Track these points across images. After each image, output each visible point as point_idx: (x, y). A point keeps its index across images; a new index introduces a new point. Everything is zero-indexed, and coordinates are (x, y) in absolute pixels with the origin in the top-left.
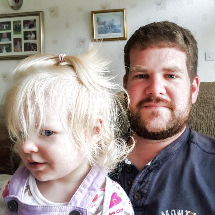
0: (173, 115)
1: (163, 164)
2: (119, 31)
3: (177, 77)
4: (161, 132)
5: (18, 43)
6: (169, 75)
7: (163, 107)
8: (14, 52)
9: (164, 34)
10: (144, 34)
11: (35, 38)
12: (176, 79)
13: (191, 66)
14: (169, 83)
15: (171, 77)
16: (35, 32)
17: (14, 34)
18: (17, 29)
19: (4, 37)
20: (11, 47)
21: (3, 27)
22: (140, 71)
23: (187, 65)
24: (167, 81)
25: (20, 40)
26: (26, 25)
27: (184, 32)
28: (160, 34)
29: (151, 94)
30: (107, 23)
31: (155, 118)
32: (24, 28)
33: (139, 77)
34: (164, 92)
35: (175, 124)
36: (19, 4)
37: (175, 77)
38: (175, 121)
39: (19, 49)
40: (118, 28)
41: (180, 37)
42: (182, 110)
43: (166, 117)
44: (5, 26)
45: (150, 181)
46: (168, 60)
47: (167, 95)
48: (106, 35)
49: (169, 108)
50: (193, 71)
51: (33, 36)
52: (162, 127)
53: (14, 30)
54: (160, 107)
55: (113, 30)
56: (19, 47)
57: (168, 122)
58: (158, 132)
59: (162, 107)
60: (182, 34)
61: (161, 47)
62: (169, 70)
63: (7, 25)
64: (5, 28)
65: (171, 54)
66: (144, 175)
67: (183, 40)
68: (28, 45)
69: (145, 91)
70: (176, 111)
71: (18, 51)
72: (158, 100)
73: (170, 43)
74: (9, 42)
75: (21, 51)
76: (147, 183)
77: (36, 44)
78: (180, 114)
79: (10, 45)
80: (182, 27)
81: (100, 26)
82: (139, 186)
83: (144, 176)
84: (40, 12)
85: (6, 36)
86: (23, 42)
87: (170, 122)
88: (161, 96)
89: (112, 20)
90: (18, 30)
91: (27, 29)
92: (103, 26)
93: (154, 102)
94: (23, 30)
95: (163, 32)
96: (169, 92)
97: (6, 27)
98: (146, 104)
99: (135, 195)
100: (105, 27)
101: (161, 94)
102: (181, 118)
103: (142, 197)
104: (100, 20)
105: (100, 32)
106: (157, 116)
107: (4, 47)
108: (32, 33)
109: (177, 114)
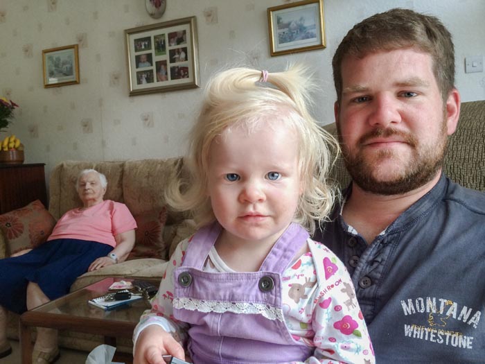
0: (415, 154)
1: (405, 234)
2: (313, 36)
3: (419, 93)
4: (396, 180)
5: (163, 67)
6: (405, 93)
7: (399, 143)
8: (158, 81)
9: (393, 29)
10: (361, 34)
11: (186, 59)
12: (417, 97)
13: (442, 74)
14: (406, 105)
15: (409, 94)
16: (185, 50)
17: (156, 54)
18: (160, 47)
19: (142, 61)
20: (153, 75)
21: (141, 46)
22: (358, 91)
23: (436, 73)
24: (403, 103)
25: (164, 63)
26: (172, 40)
27: (426, 22)
28: (386, 30)
29: (377, 124)
30: (293, 25)
31: (386, 161)
32: (170, 45)
33: (357, 100)
34: (398, 118)
35: (419, 168)
36: (161, 8)
37: (415, 94)
38: (419, 162)
39: (163, 77)
40: (310, 31)
41: (419, 30)
42: (429, 144)
43: (403, 158)
44: (143, 44)
45: (386, 259)
46: (401, 69)
47: (403, 123)
48: (292, 43)
49: (408, 144)
50: (448, 81)
51: (183, 55)
52: (399, 172)
53: (155, 49)
54: (393, 144)
55: (303, 35)
56: (164, 74)
57: (407, 165)
58: (392, 180)
59: (396, 144)
60: (422, 25)
61: (388, 50)
62: (404, 84)
63: (147, 43)
64: (143, 47)
65: (406, 58)
66: (375, 252)
67: (426, 34)
68: (177, 70)
69: (367, 121)
70: (421, 147)
71: (162, 80)
72: (389, 132)
73: (404, 42)
74: (150, 68)
75: (167, 80)
76: (380, 263)
77: (187, 68)
78: (427, 152)
79: (151, 71)
80: (425, 14)
81: (282, 31)
82: (368, 268)
83: (376, 254)
84: (191, 17)
85: (145, 60)
86: (170, 65)
87: (410, 166)
88: (393, 126)
89: (301, 19)
90: (161, 49)
91: (174, 47)
92: (286, 30)
93: (384, 136)
94: (168, 48)
95: (391, 26)
96: (406, 119)
97: (145, 45)
98: (371, 141)
99: (361, 280)
100: (290, 30)
101: (393, 122)
102: (428, 158)
103: (372, 284)
104: (281, 21)
105: (282, 40)
106: (389, 157)
107: (143, 75)
108: (180, 51)
109: (421, 151)
